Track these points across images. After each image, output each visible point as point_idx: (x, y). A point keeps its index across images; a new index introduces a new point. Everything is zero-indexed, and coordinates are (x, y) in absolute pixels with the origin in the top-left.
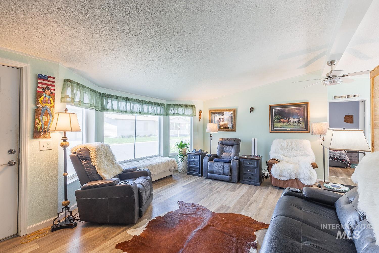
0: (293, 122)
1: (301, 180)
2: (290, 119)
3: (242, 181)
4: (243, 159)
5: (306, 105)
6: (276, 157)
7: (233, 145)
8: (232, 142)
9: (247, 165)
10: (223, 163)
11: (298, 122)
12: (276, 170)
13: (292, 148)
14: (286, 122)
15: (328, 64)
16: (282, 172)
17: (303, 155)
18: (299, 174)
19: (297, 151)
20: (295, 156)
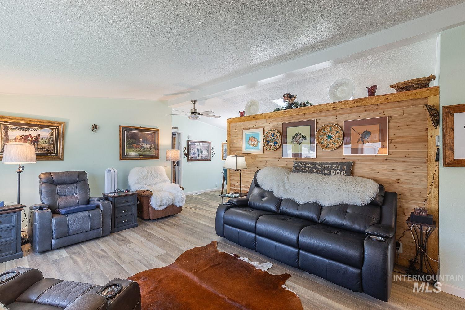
0: (146, 148)
1: (176, 204)
2: (142, 144)
3: (116, 229)
4: (117, 198)
5: (157, 131)
6: (139, 188)
7: (75, 182)
8: (76, 178)
9: (122, 205)
10: (86, 213)
11: (150, 147)
12: (157, 201)
13: (153, 176)
14: (139, 148)
15: (192, 102)
16: (162, 201)
17: (162, 182)
18: (174, 199)
19: (157, 178)
20: (156, 184)
